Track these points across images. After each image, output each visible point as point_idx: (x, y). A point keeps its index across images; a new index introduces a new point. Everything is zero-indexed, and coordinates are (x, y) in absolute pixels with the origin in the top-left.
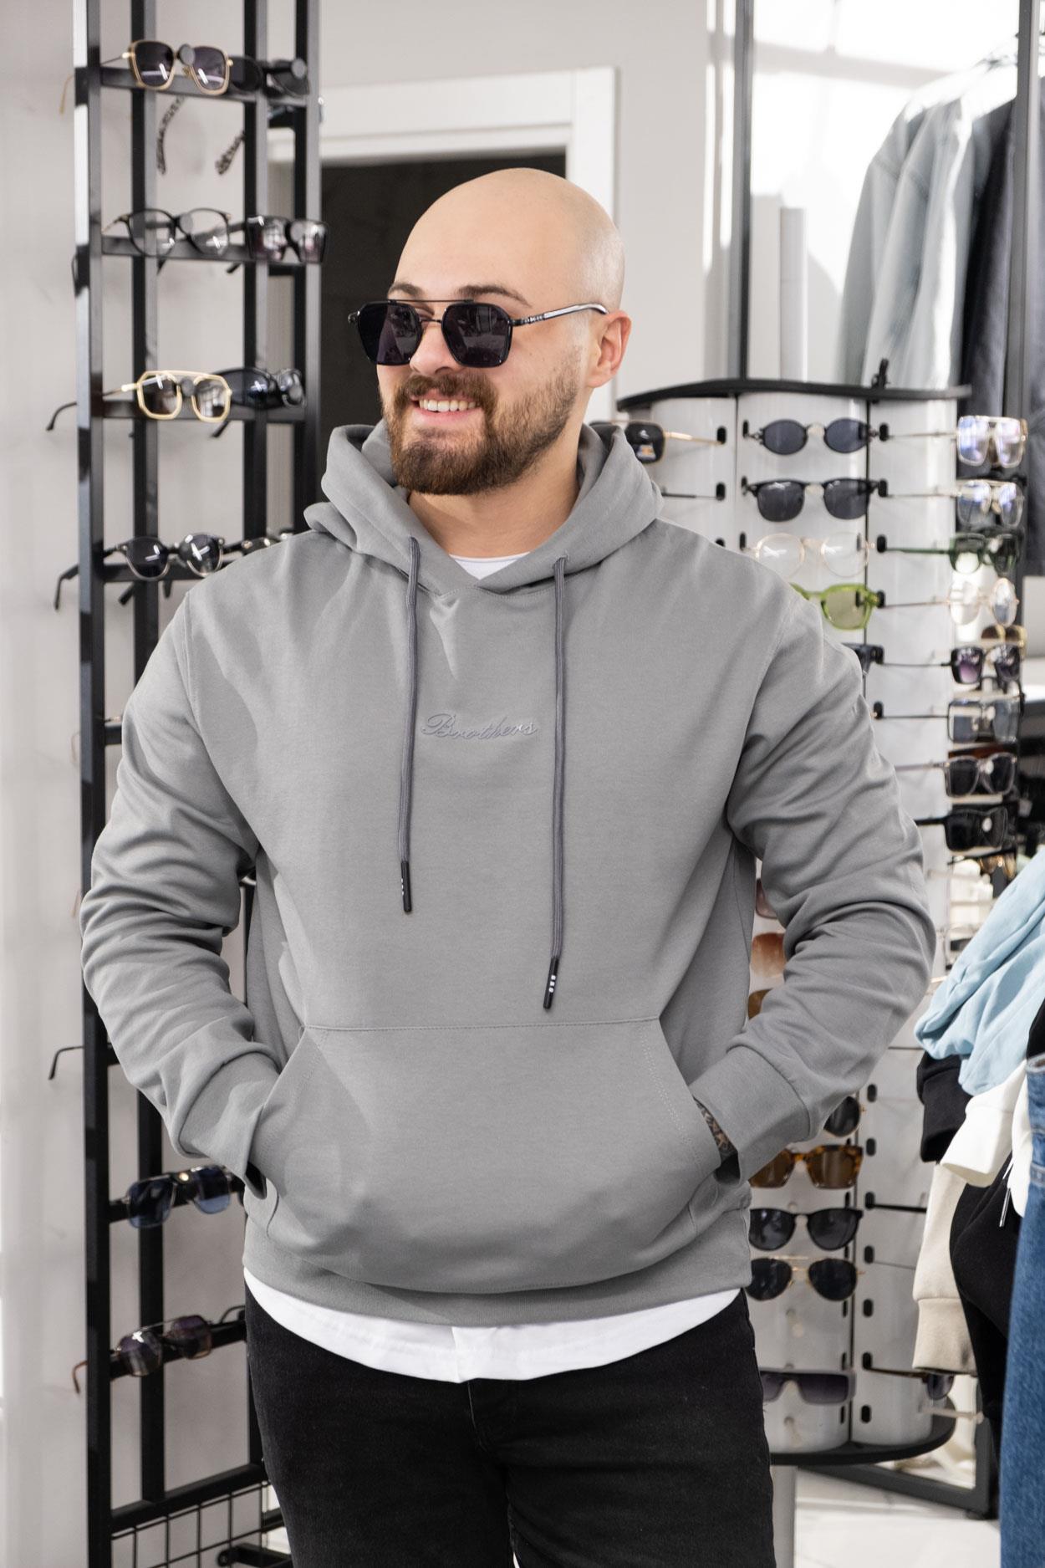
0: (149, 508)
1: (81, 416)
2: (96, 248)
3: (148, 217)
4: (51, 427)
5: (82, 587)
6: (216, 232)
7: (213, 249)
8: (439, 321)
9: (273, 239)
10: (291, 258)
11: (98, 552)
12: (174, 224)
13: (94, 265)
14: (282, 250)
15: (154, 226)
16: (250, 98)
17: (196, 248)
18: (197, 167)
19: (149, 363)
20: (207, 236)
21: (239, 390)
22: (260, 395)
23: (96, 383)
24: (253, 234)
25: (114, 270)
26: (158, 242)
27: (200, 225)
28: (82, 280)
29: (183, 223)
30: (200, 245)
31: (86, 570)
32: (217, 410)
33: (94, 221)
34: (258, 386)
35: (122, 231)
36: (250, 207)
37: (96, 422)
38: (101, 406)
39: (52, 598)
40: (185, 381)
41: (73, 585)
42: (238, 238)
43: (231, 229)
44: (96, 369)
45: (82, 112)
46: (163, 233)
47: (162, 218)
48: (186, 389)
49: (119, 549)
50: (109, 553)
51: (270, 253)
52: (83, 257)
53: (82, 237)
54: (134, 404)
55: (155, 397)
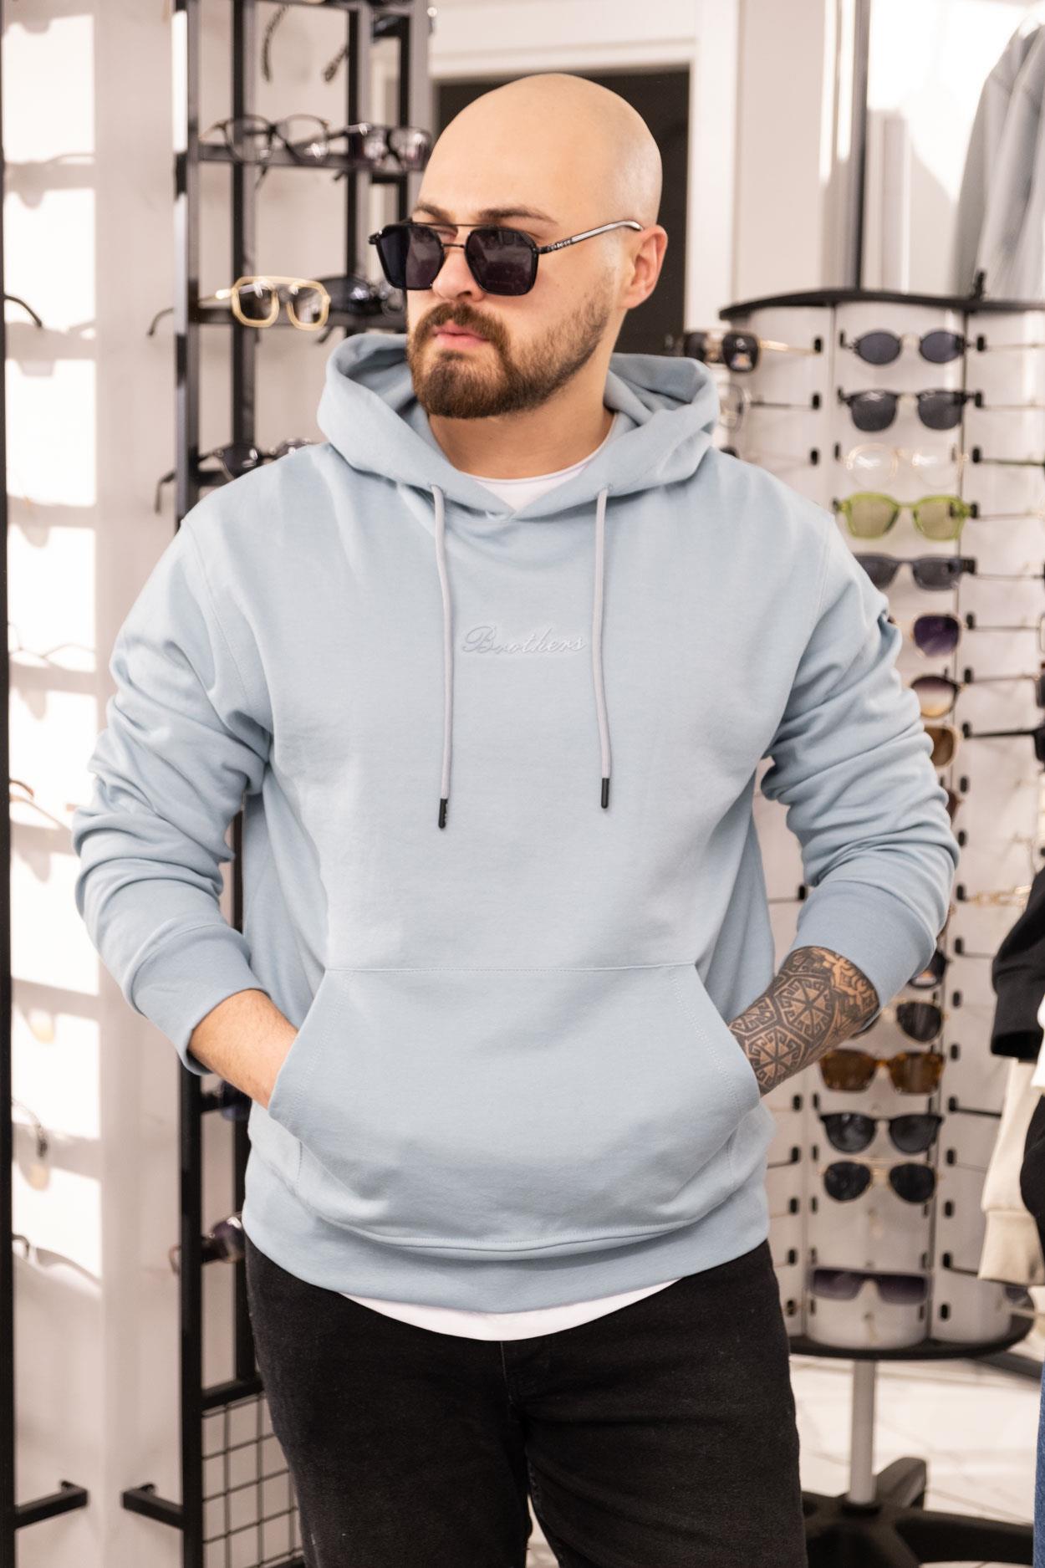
0: (246, 414)
1: (177, 322)
2: (195, 154)
3: (247, 124)
4: (152, 332)
5: (178, 490)
6: (315, 140)
7: (313, 157)
8: (462, 246)
9: (374, 148)
10: (391, 166)
11: (193, 457)
12: (272, 131)
13: (191, 172)
14: (383, 157)
15: (252, 133)
16: (353, 6)
17: (296, 156)
18: (304, 75)
19: (247, 269)
20: (307, 144)
21: (339, 296)
22: (360, 303)
23: (193, 289)
24: (356, 142)
25: (214, 176)
26: (257, 150)
27: (297, 134)
28: (181, 186)
29: (281, 130)
30: (298, 152)
31: (182, 475)
32: (316, 317)
33: (193, 128)
34: (359, 293)
35: (218, 138)
36: (353, 116)
37: (193, 328)
38: (198, 313)
39: (152, 501)
40: (282, 289)
41: (170, 489)
42: (340, 146)
43: (330, 137)
44: (193, 276)
45: (180, 19)
46: (261, 141)
47: (260, 126)
48: (283, 296)
49: (214, 454)
50: (204, 458)
51: (371, 161)
52: (182, 165)
53: (180, 143)
54: (230, 311)
55: (252, 305)
